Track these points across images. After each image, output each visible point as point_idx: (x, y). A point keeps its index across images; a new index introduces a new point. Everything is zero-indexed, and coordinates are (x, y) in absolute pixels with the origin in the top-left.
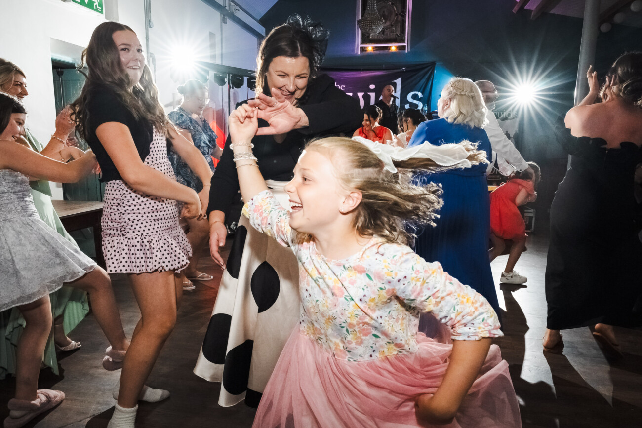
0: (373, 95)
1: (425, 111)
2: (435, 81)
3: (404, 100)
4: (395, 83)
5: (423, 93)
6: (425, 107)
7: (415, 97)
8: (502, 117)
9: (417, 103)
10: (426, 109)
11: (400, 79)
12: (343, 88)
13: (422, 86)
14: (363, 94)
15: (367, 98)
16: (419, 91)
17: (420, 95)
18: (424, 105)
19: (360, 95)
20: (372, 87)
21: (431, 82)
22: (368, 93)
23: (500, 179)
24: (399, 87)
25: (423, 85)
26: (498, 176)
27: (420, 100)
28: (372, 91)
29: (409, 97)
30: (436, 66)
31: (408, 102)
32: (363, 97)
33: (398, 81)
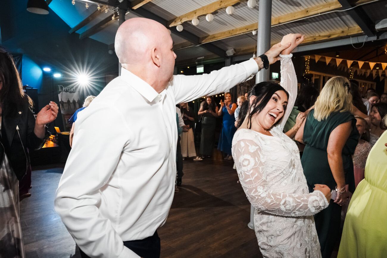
2: (23, 66)
8: (70, 91)
30: (23, 57)
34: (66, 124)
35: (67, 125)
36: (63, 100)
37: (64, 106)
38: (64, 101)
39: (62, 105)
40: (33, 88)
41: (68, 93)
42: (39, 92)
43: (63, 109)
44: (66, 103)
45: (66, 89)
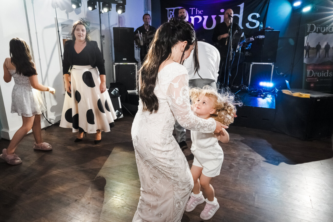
0: (222, 17)
1: (261, 27)
2: (270, 4)
3: (245, 20)
4: (239, 7)
5: (260, 14)
6: (261, 25)
7: (254, 17)
8: (324, 31)
9: (255, 22)
10: (262, 26)
11: (243, 4)
12: (201, 12)
13: (260, 9)
14: (215, 16)
15: (218, 19)
16: (257, 13)
17: (258, 15)
18: (260, 23)
19: (213, 17)
20: (222, 11)
21: (267, 5)
22: (220, 16)
23: (318, 80)
24: (242, 11)
25: (261, 7)
26: (316, 79)
27: (257, 19)
28: (223, 14)
29: (249, 18)
31: (248, 21)
32: (215, 18)
33: (242, 6)
34: (306, 77)
35: (308, 79)
36: (309, 45)
37: (309, 53)
38: (311, 46)
39: (307, 51)
40: (273, 30)
41: (321, 34)
42: (280, 35)
43: (307, 56)
44: (313, 48)
45: (319, 29)
